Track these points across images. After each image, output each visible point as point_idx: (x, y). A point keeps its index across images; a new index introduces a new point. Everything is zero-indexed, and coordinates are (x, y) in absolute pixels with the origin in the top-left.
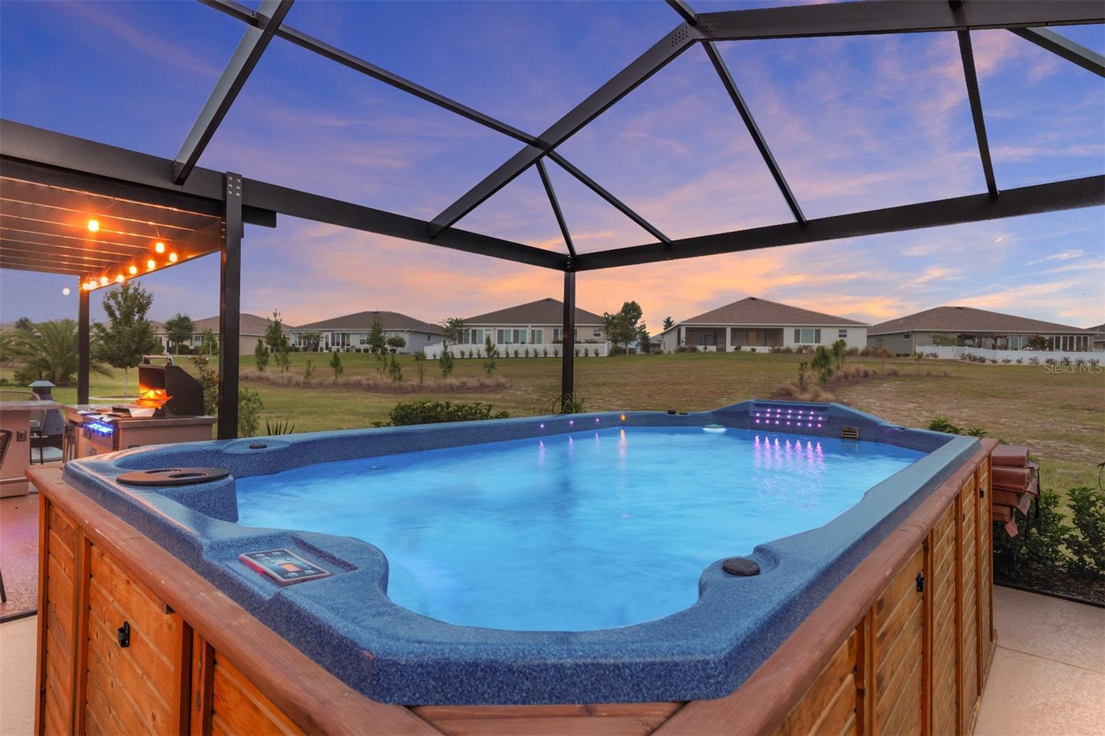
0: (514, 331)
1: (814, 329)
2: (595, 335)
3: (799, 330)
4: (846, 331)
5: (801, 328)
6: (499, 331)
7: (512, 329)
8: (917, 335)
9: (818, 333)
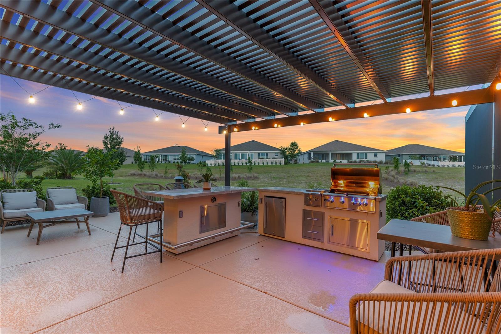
0: (241, 154)
1: (364, 153)
2: (276, 156)
3: (358, 154)
4: (377, 154)
5: (359, 153)
6: (235, 154)
7: (241, 153)
8: (403, 155)
9: (366, 155)
